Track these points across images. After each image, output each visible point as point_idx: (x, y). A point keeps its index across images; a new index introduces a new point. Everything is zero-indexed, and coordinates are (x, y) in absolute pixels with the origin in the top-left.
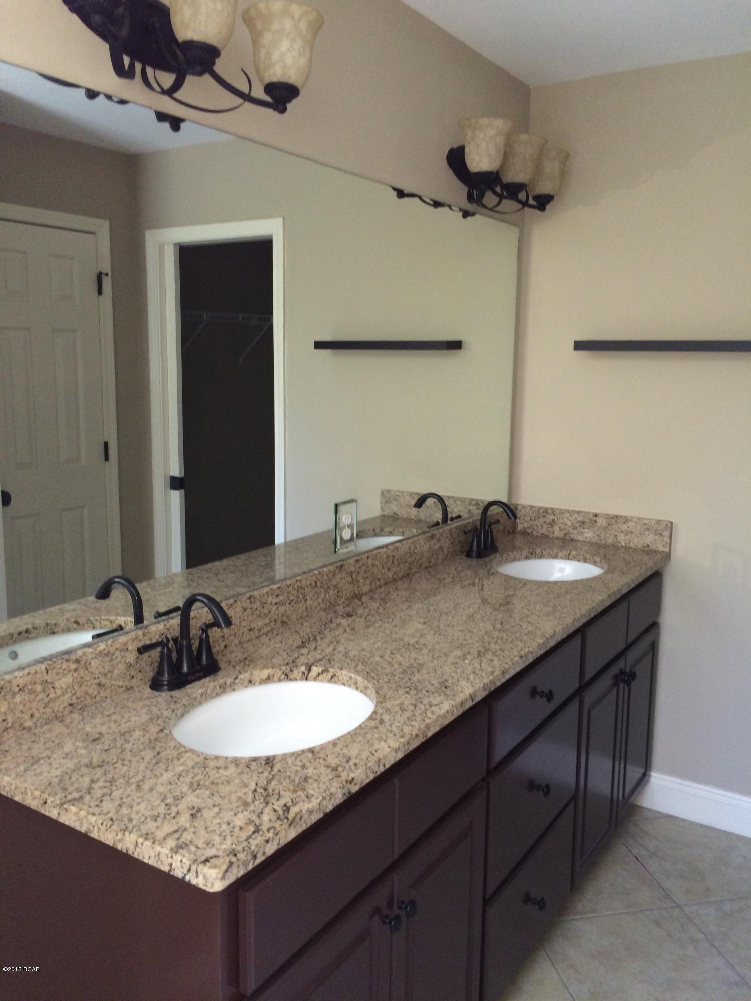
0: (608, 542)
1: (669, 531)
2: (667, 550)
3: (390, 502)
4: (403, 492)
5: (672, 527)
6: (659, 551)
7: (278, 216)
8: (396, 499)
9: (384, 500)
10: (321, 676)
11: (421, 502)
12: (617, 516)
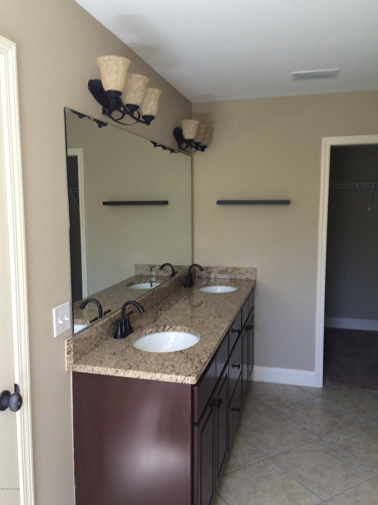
0: (232, 278)
1: (255, 272)
2: (255, 279)
3: (139, 269)
4: (145, 265)
5: (256, 270)
6: (252, 280)
7: (81, 147)
8: (142, 268)
9: (136, 269)
10: (169, 329)
11: (162, 268)
12: (235, 268)
